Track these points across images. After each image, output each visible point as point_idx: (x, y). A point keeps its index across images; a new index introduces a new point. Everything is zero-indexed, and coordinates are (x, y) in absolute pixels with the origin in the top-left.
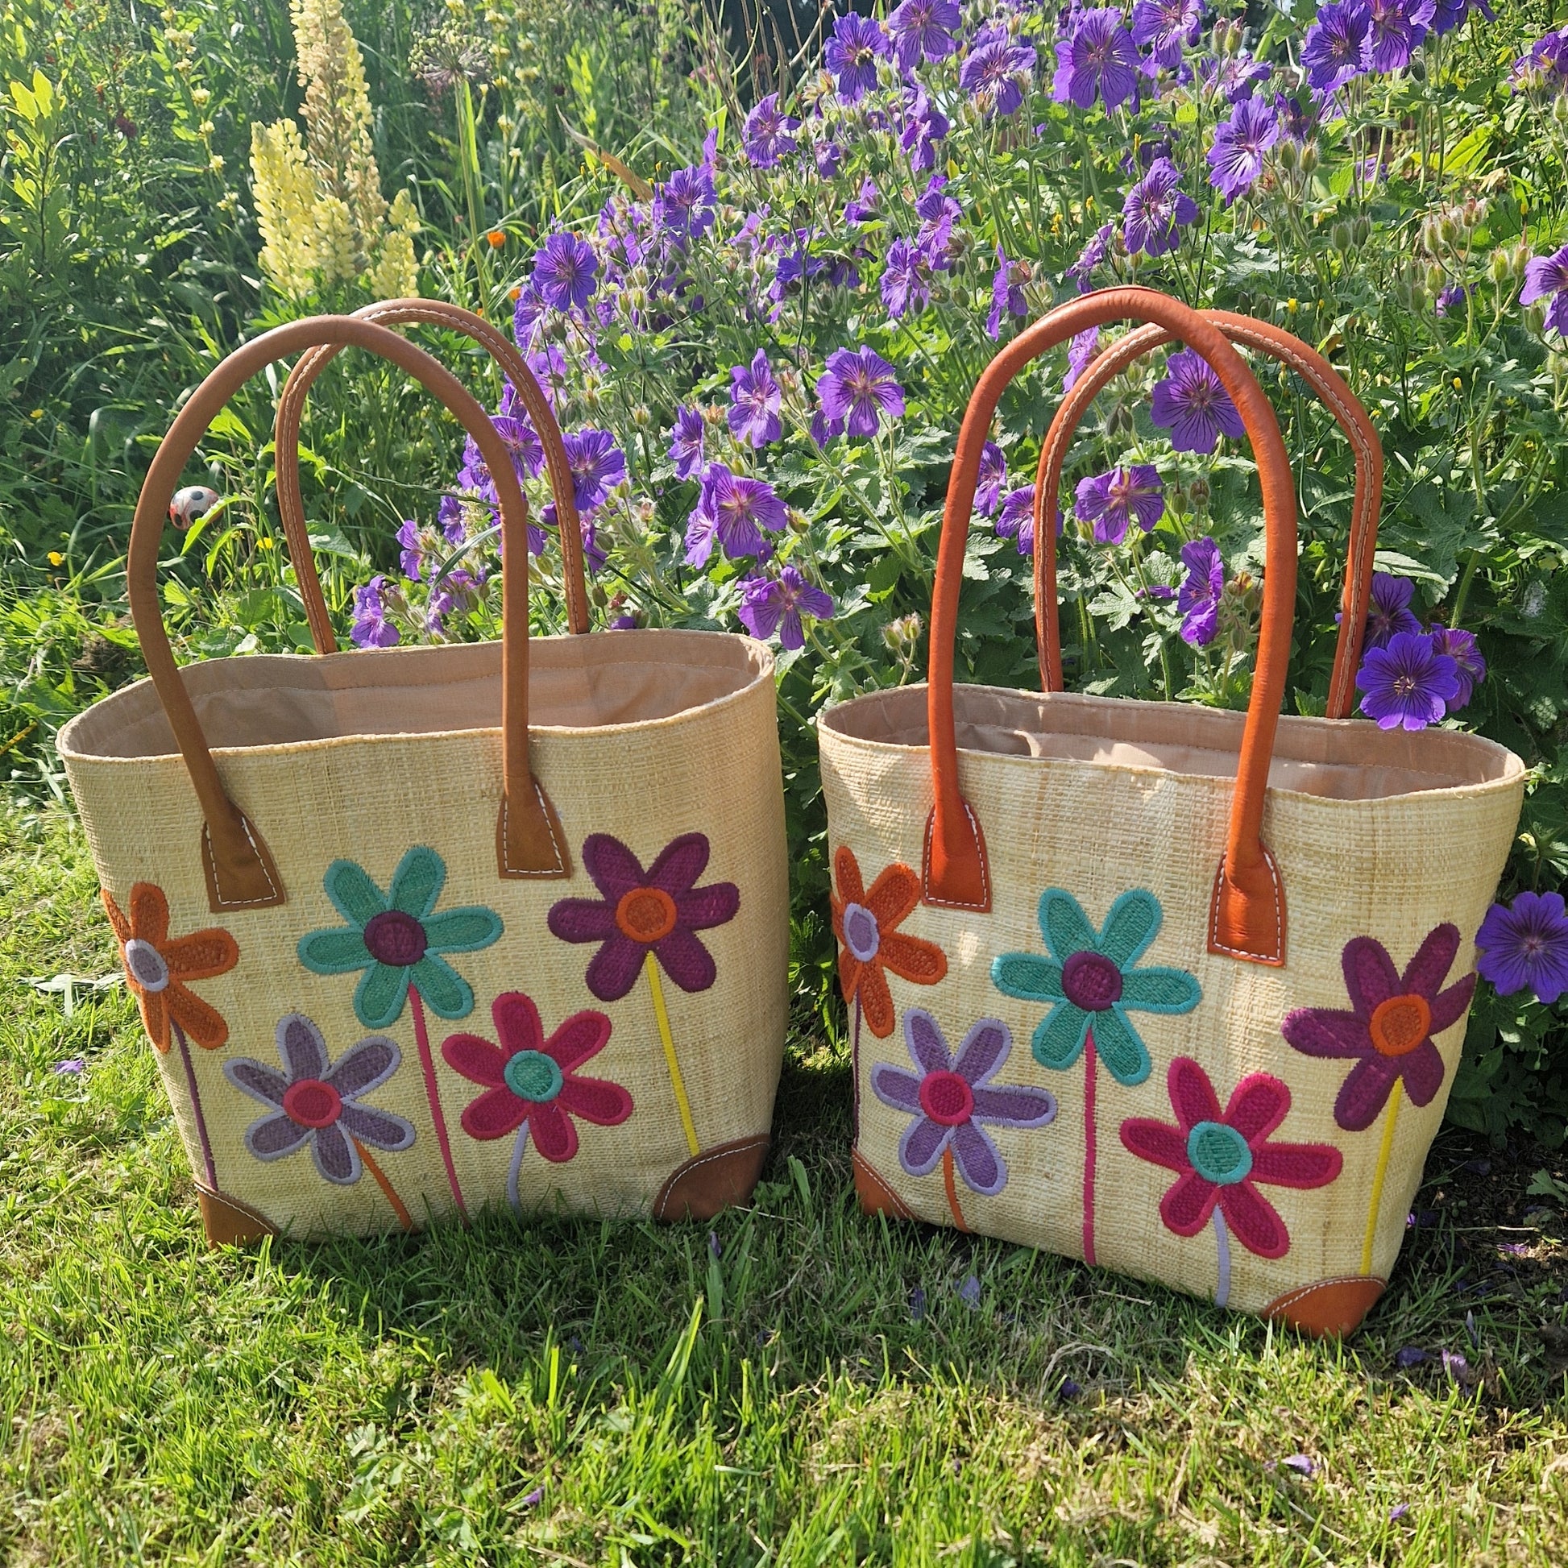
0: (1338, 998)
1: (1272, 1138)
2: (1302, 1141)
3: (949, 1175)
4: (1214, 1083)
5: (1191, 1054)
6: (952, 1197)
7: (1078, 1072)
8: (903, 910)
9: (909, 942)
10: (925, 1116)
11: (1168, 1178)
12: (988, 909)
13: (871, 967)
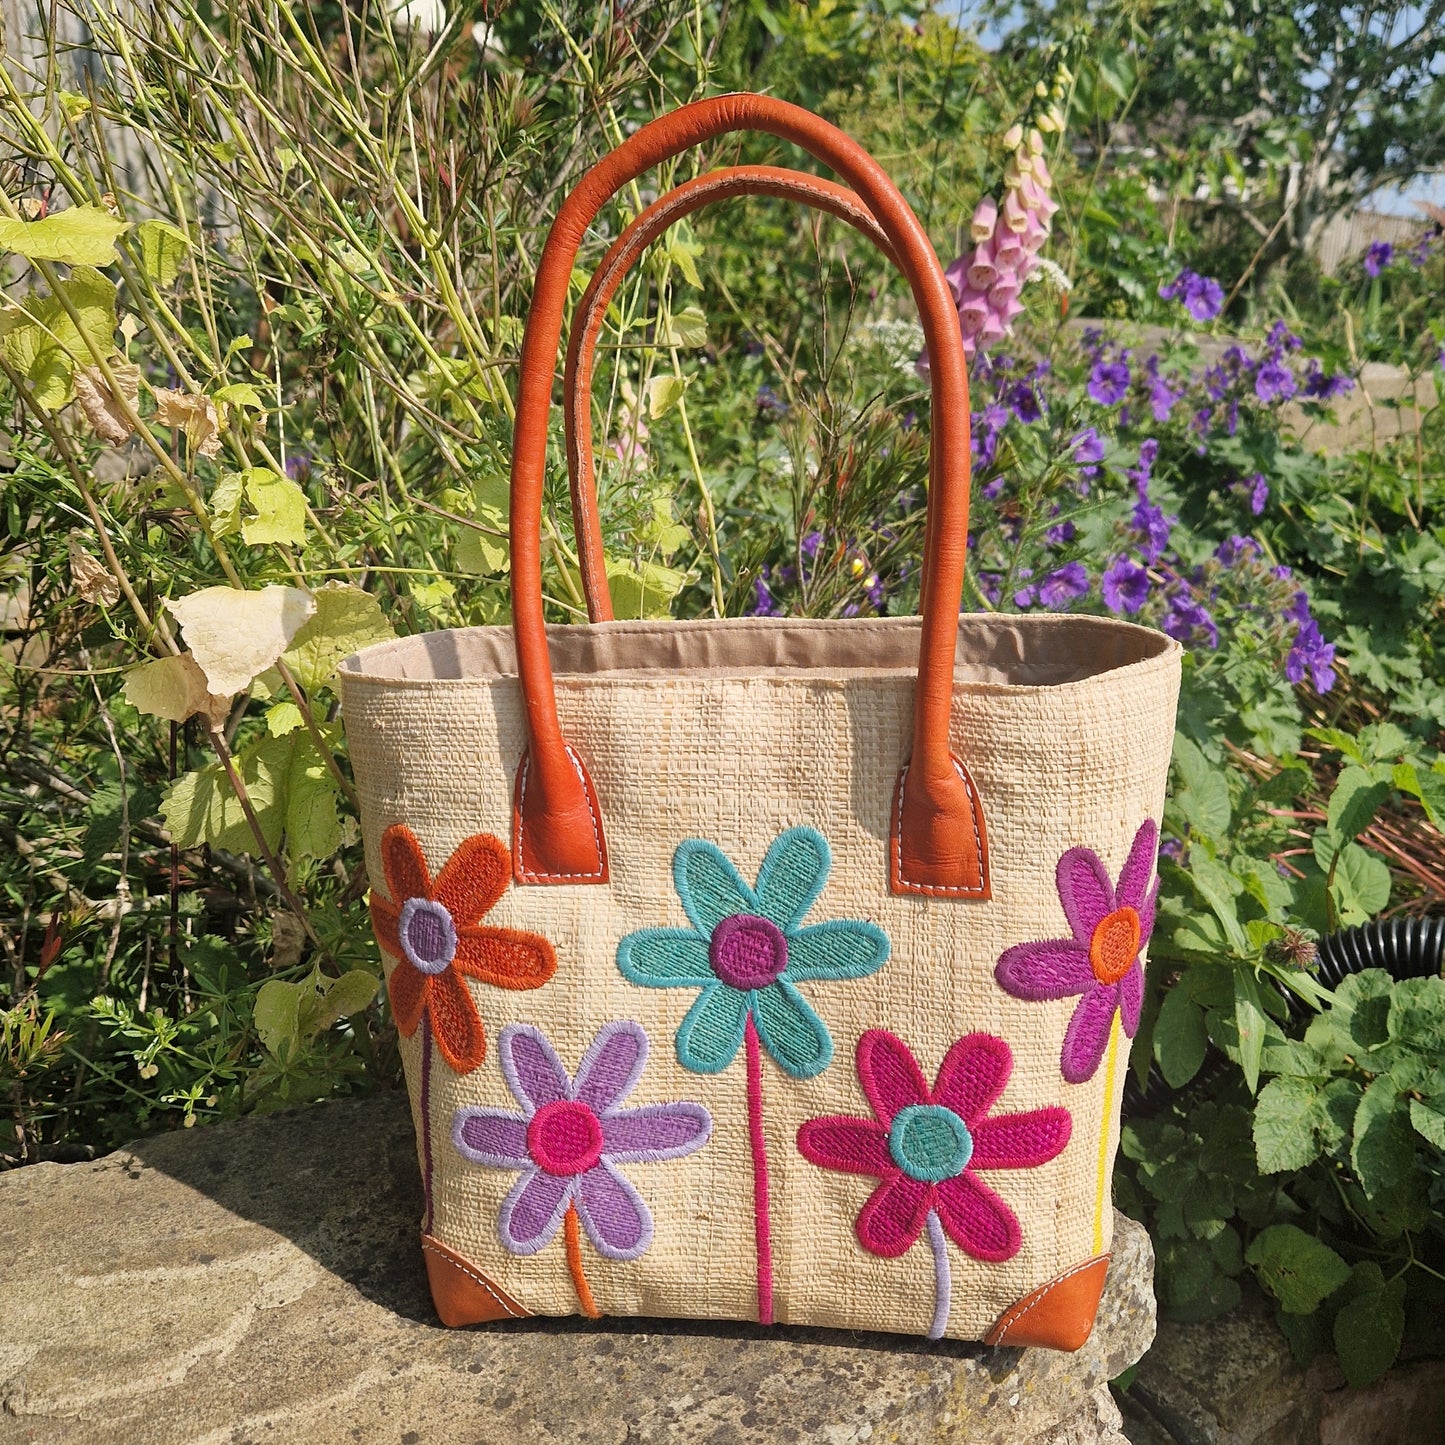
0: (1055, 925)
1: (995, 1111)
2: (1029, 1108)
3: (569, 1242)
4: (917, 1055)
5: (884, 1024)
6: (574, 1276)
7: (738, 1071)
8: (491, 896)
9: (501, 936)
10: (537, 1169)
11: (860, 1188)
12: (604, 879)
13: (449, 977)
